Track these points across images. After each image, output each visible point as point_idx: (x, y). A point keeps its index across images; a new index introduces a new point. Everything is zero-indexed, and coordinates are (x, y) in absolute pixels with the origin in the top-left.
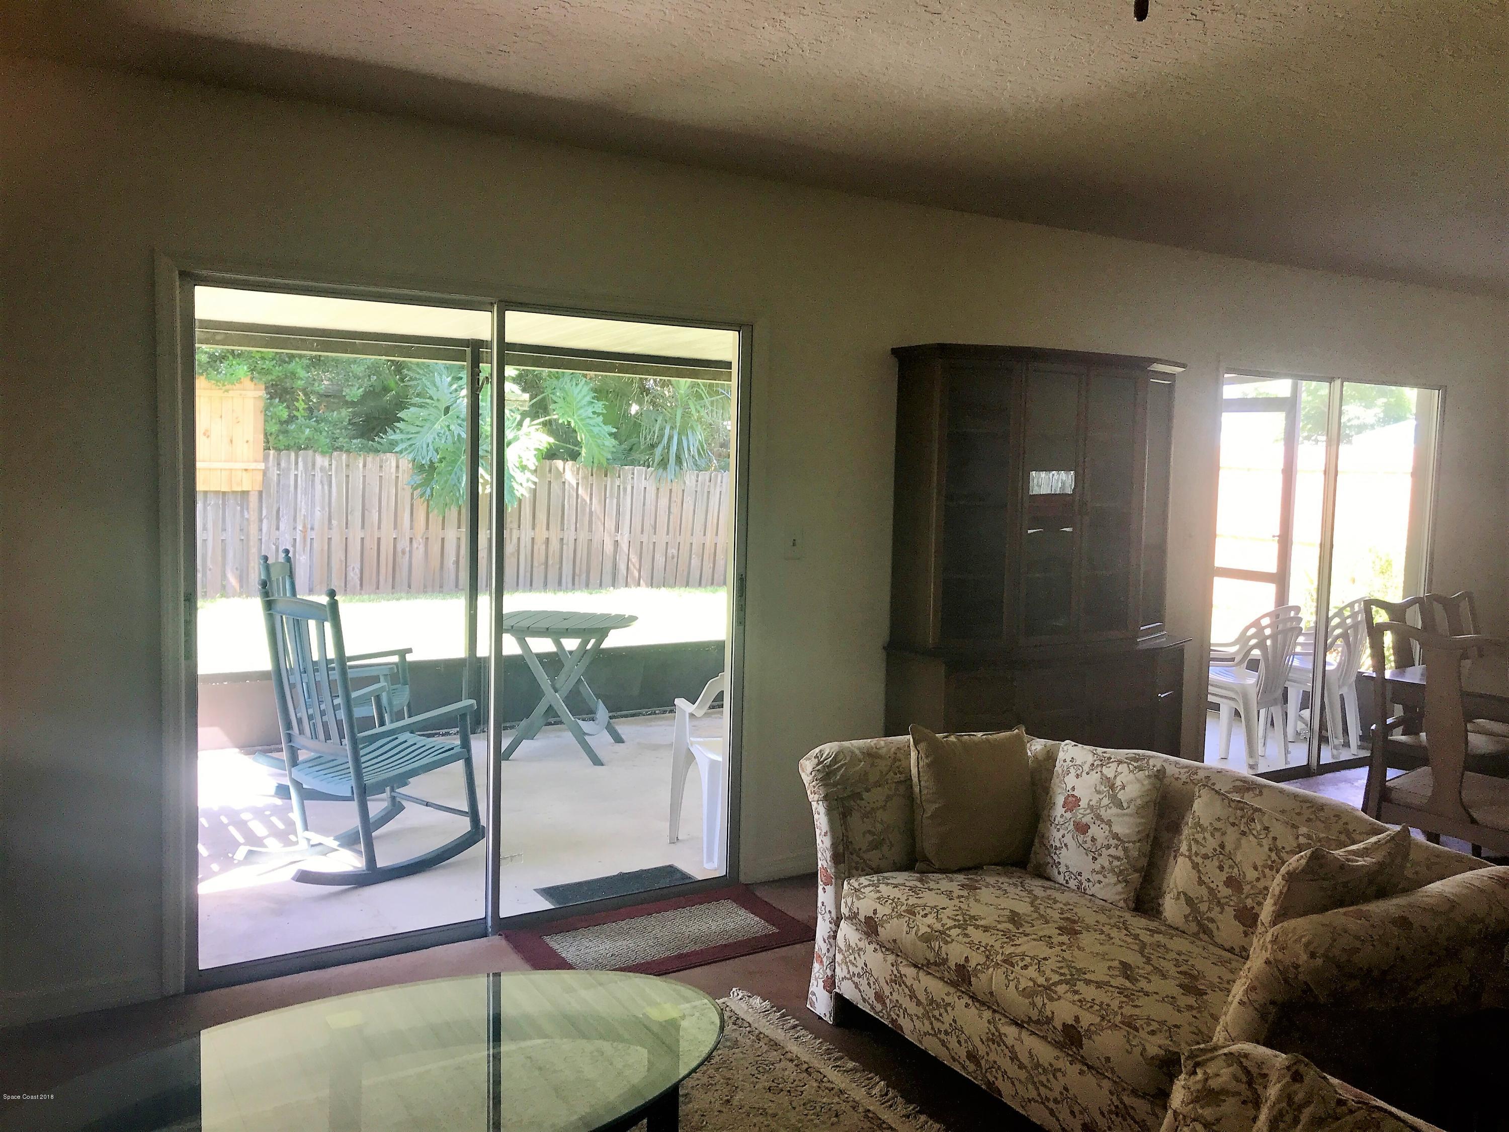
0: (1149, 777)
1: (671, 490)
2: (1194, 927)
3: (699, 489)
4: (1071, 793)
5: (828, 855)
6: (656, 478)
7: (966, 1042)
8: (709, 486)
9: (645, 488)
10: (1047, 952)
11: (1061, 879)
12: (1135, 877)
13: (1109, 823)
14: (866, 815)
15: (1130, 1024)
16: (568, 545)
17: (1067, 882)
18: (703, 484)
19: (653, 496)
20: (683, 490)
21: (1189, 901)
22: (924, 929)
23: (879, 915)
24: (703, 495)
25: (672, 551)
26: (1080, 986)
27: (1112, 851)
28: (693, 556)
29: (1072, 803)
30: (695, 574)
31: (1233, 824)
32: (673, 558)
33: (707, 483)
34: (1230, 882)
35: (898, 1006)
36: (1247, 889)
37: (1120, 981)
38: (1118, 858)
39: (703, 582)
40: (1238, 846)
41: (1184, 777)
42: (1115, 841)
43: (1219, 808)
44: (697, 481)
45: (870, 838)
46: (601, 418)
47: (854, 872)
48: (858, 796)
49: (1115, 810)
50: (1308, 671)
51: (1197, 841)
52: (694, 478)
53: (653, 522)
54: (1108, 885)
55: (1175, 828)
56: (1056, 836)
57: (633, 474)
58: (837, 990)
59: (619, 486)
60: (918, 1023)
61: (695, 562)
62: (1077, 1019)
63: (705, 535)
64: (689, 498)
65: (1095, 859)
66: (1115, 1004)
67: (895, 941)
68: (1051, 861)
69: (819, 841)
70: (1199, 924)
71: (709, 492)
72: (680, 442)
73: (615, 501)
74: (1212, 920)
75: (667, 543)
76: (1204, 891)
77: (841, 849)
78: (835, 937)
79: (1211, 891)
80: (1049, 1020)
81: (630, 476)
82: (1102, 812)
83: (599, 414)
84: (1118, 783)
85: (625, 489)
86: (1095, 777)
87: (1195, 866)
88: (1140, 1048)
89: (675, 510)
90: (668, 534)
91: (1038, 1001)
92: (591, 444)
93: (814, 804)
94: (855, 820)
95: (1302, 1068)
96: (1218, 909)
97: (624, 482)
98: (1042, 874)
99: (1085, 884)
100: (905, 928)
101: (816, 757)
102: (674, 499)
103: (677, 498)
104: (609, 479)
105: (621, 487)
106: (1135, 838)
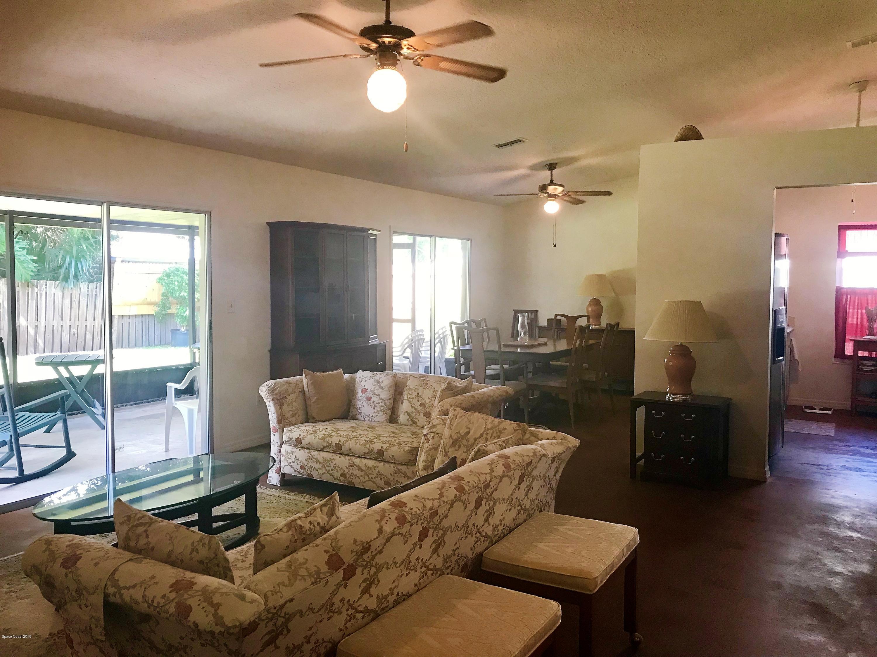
0: (391, 377)
1: (71, 294)
2: (411, 422)
3: (90, 293)
4: (364, 387)
5: (276, 421)
6: (61, 286)
7: (340, 470)
8: (96, 292)
9: (54, 293)
10: (367, 433)
11: (362, 419)
12: (389, 412)
13: (379, 395)
14: (289, 405)
15: (399, 444)
16: (3, 329)
17: (365, 419)
18: (92, 290)
19: (60, 297)
20: (80, 294)
21: (408, 414)
22: (321, 436)
23: (302, 436)
24: (92, 297)
25: (74, 330)
26: (381, 438)
27: (381, 404)
28: (87, 333)
29: (365, 391)
30: (89, 343)
31: (421, 386)
32: (74, 334)
33: (95, 290)
34: (421, 405)
35: (311, 467)
36: (427, 406)
37: (393, 435)
38: (382, 406)
39: (94, 348)
40: (423, 393)
41: (402, 377)
42: (381, 401)
43: (416, 382)
44: (88, 288)
45: (291, 413)
46: (25, 251)
47: (286, 426)
48: (285, 397)
49: (381, 390)
50: (428, 358)
51: (410, 394)
52: (86, 287)
53: (60, 314)
54: (380, 416)
55: (401, 394)
56: (359, 404)
57: (46, 285)
58: (282, 472)
59: (37, 293)
60: (320, 471)
61: (89, 336)
62: (382, 447)
63: (94, 320)
64: (84, 298)
65: (374, 408)
66: (393, 440)
67: (309, 443)
68: (358, 413)
69: (270, 417)
70: (412, 421)
71: (96, 295)
72: (76, 265)
73: (35, 302)
74: (416, 419)
75: (70, 326)
76: (413, 409)
77: (280, 418)
78: (280, 452)
79: (415, 409)
80: (372, 451)
81: (44, 286)
82: (376, 392)
83: (24, 249)
84: (381, 381)
85: (41, 295)
86: (372, 381)
87: (410, 402)
88: (403, 449)
89: (75, 306)
90: (70, 320)
91: (368, 446)
92: (20, 267)
93: (267, 404)
94: (285, 407)
95: (456, 409)
96: (418, 414)
97: (40, 290)
98: (354, 418)
99: (371, 418)
100: (314, 437)
101: (267, 385)
102: (73, 299)
103: (76, 299)
104: (30, 289)
105: (38, 293)
106: (388, 398)
